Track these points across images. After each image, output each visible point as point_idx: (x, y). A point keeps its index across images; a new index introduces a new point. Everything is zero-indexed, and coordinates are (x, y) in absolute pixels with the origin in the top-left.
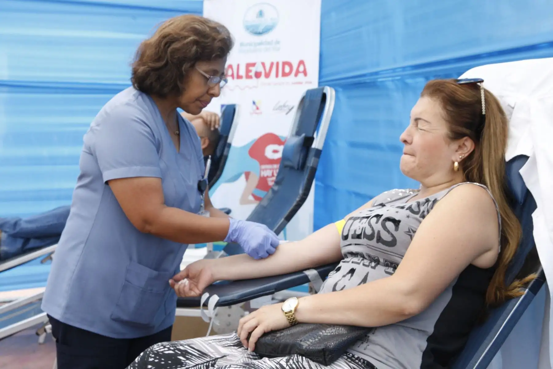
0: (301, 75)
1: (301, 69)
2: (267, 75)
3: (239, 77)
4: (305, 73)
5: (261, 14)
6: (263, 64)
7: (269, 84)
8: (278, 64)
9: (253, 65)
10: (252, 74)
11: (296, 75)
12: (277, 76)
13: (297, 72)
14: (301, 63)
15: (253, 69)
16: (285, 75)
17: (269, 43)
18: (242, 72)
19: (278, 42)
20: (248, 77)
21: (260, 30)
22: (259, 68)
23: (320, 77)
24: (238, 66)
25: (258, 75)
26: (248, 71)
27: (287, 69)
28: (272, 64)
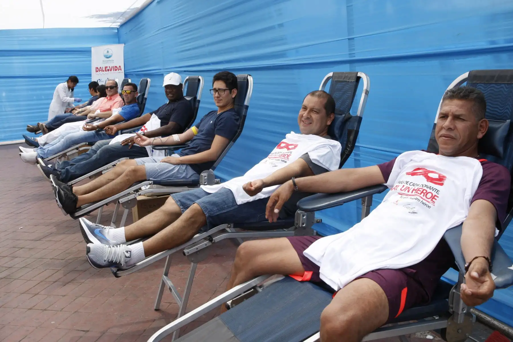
0: (120, 70)
1: (120, 68)
2: (111, 70)
3: (103, 71)
4: (121, 69)
5: (108, 52)
6: (109, 67)
7: (111, 73)
8: (113, 67)
9: (107, 67)
10: (107, 70)
11: (119, 70)
12: (113, 70)
13: (119, 69)
14: (120, 66)
15: (107, 68)
16: (116, 70)
17: (111, 61)
18: (104, 69)
19: (113, 61)
20: (106, 71)
21: (108, 57)
22: (109, 68)
23: (125, 71)
24: (103, 67)
25: (108, 70)
26: (106, 69)
27: (116, 69)
28: (112, 67)
